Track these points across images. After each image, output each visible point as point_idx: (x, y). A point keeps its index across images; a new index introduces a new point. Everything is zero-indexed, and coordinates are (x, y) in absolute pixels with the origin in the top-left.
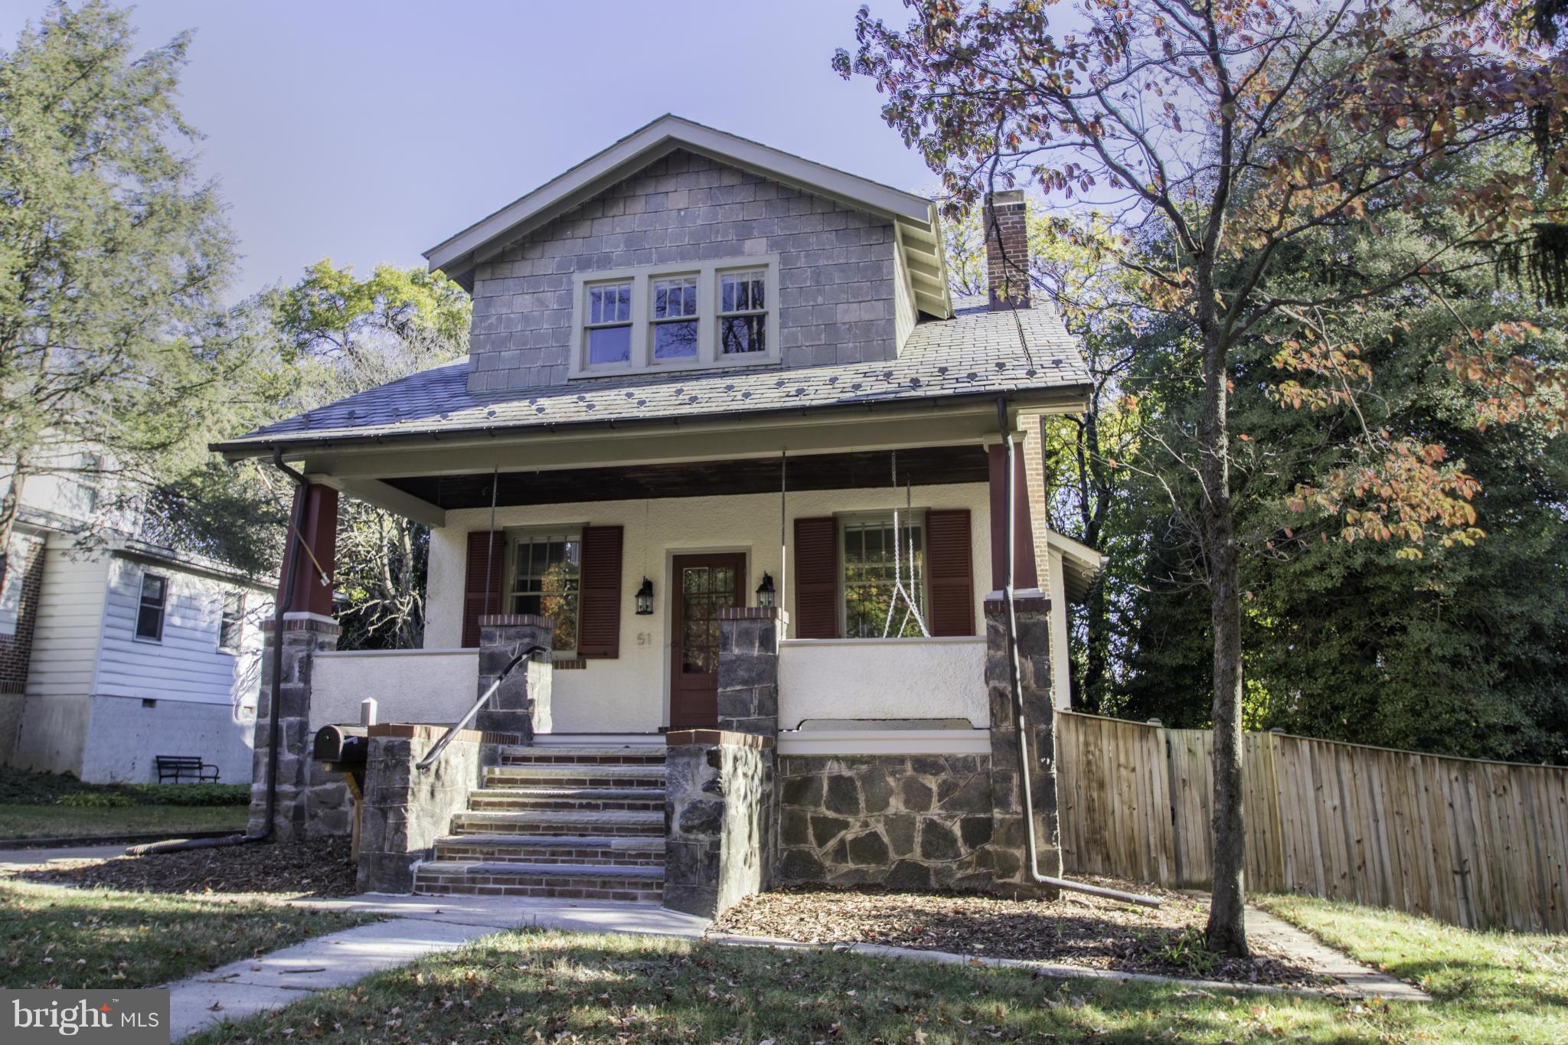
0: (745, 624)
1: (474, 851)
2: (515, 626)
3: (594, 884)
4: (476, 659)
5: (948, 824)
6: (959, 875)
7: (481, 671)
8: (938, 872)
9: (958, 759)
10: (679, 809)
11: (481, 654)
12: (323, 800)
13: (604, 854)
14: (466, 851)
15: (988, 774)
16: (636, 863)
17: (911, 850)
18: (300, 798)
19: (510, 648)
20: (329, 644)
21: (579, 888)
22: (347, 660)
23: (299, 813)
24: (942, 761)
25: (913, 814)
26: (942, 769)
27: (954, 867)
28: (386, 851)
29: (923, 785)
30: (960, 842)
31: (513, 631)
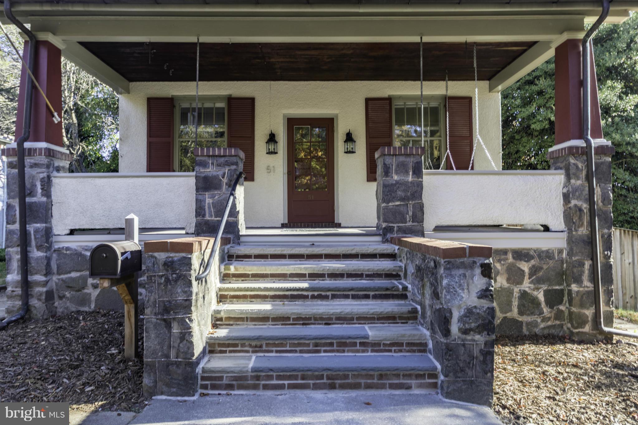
0: (402, 159)
1: (243, 345)
2: (224, 156)
3: (372, 377)
4: (193, 181)
5: (535, 293)
6: (542, 326)
7: (197, 190)
8: (528, 324)
9: (543, 252)
10: (456, 315)
11: (196, 177)
12: (69, 285)
13: (362, 344)
14: (236, 345)
15: (562, 262)
16: (390, 351)
17: (511, 310)
18: (49, 284)
19: (220, 173)
20: (63, 168)
21: (358, 381)
22: (82, 179)
23: (50, 296)
24: (532, 253)
25: (512, 287)
26: (532, 258)
27: (539, 320)
28: (173, 358)
29: (519, 268)
30: (543, 305)
31: (222, 160)
